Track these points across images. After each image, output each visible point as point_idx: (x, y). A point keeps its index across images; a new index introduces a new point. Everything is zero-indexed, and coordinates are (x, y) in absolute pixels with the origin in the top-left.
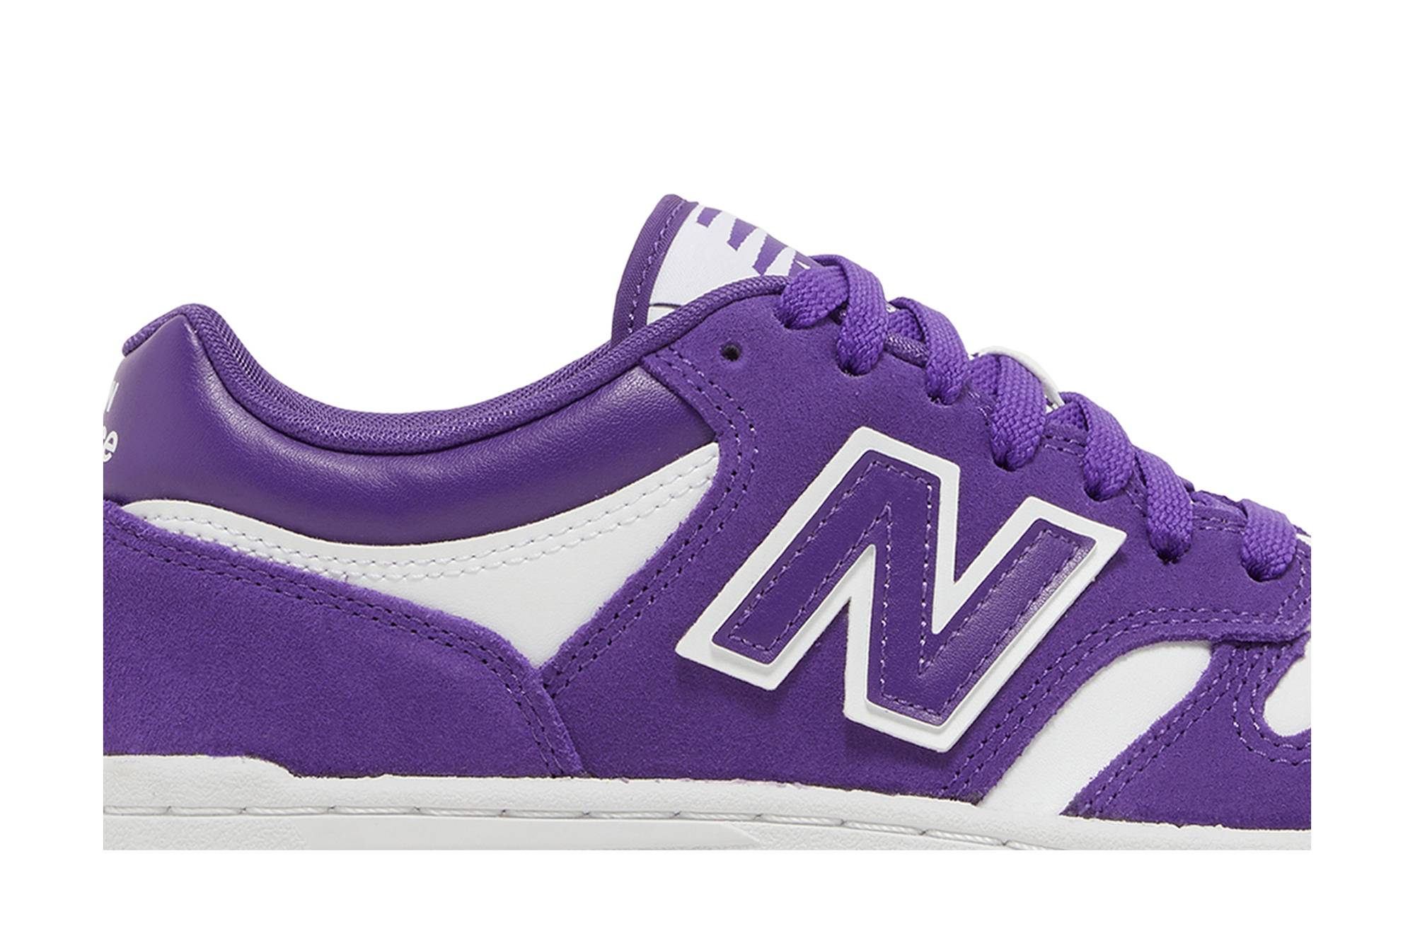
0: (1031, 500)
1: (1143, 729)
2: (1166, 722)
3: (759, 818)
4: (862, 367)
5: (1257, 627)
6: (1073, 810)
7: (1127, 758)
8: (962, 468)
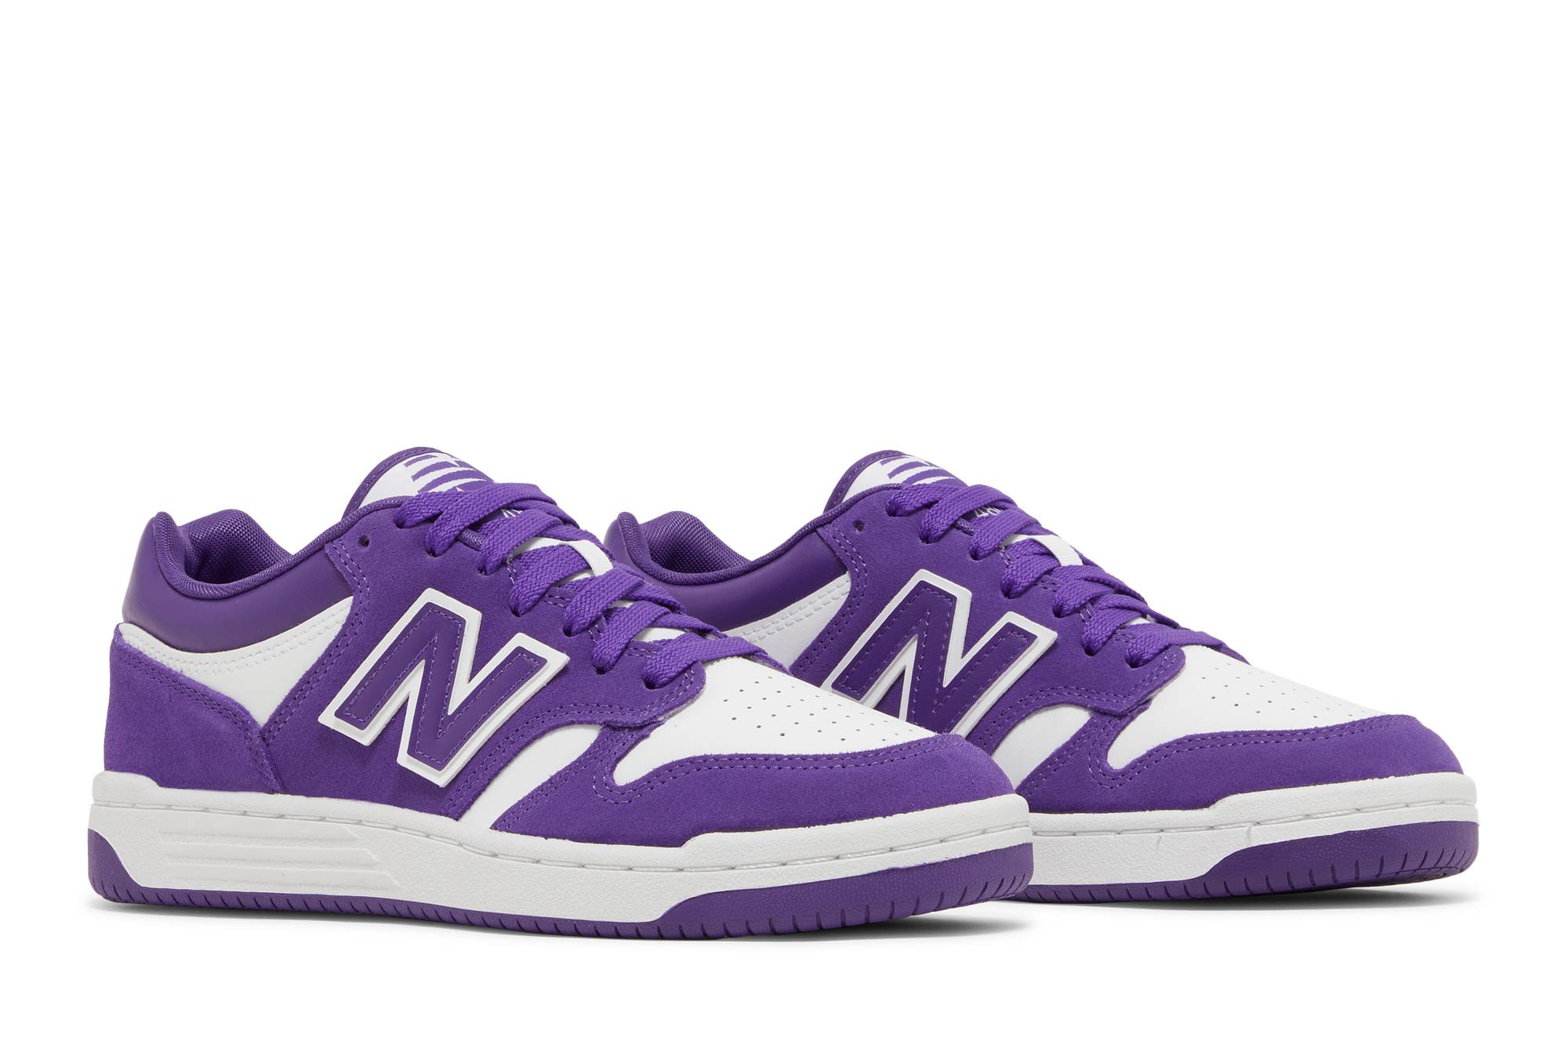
0: (520, 635)
1: (546, 778)
2: (559, 774)
3: (359, 823)
4: (437, 553)
5: (628, 718)
6: (495, 827)
7: (532, 796)
8: (483, 614)
